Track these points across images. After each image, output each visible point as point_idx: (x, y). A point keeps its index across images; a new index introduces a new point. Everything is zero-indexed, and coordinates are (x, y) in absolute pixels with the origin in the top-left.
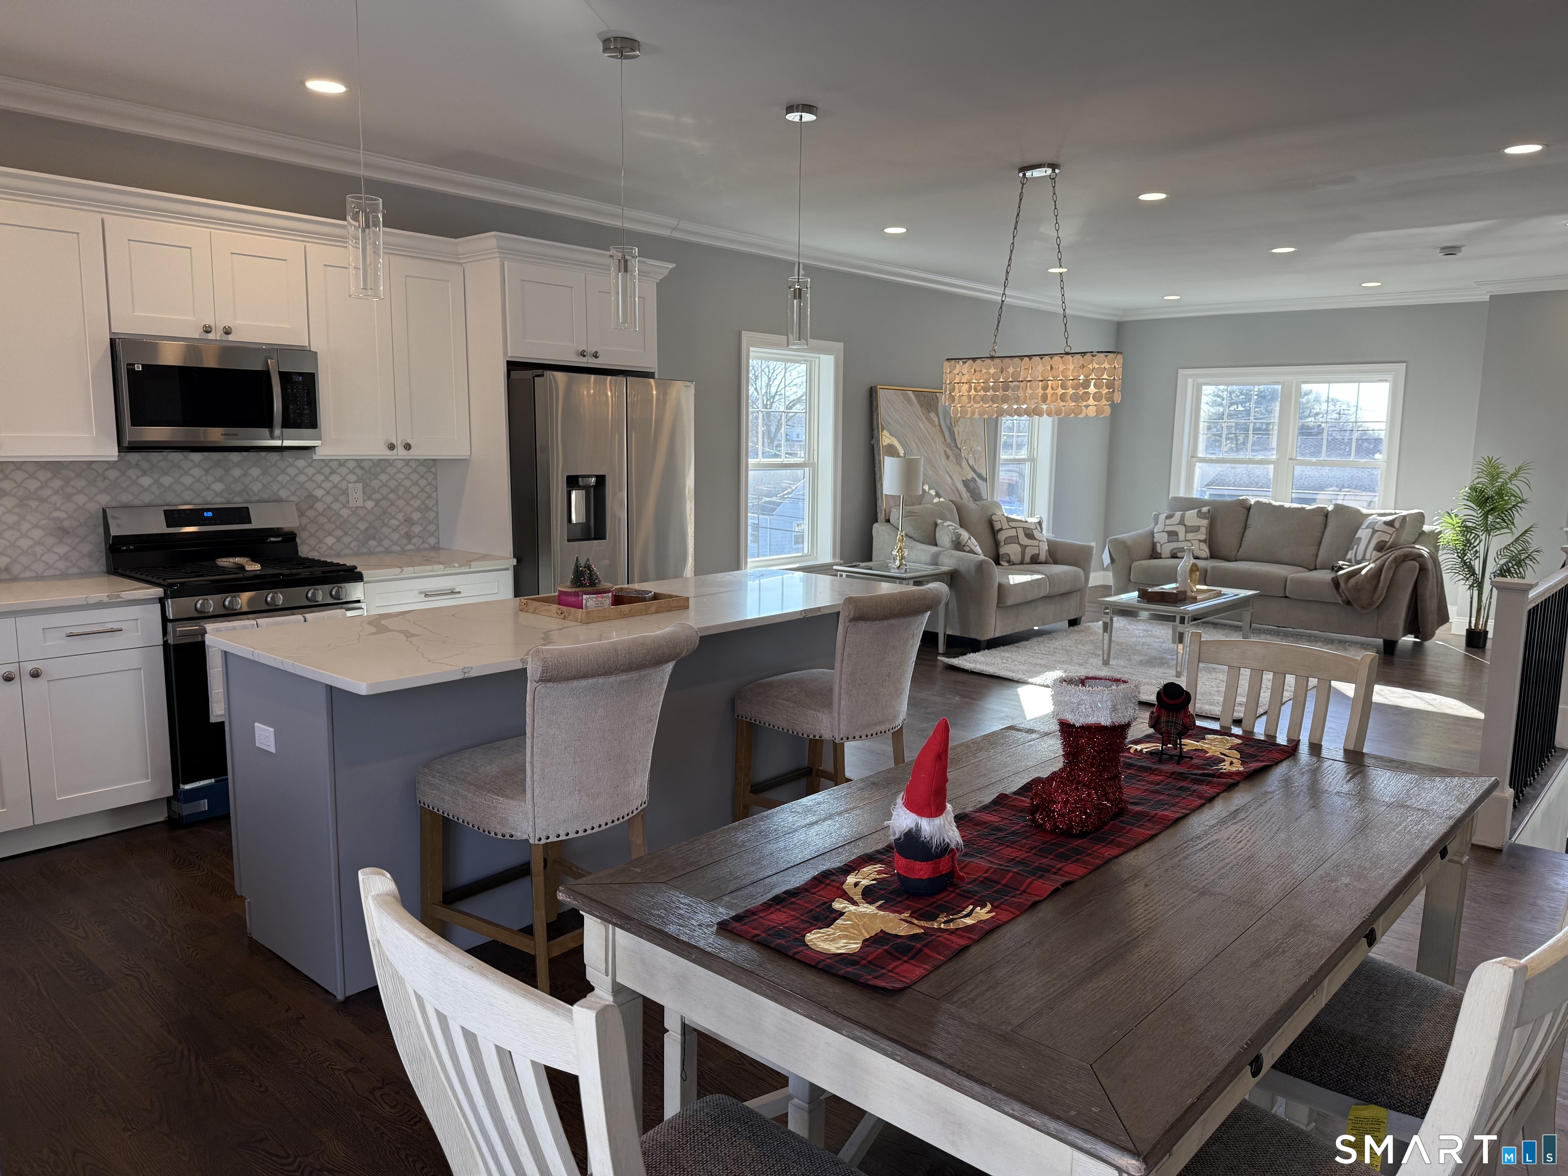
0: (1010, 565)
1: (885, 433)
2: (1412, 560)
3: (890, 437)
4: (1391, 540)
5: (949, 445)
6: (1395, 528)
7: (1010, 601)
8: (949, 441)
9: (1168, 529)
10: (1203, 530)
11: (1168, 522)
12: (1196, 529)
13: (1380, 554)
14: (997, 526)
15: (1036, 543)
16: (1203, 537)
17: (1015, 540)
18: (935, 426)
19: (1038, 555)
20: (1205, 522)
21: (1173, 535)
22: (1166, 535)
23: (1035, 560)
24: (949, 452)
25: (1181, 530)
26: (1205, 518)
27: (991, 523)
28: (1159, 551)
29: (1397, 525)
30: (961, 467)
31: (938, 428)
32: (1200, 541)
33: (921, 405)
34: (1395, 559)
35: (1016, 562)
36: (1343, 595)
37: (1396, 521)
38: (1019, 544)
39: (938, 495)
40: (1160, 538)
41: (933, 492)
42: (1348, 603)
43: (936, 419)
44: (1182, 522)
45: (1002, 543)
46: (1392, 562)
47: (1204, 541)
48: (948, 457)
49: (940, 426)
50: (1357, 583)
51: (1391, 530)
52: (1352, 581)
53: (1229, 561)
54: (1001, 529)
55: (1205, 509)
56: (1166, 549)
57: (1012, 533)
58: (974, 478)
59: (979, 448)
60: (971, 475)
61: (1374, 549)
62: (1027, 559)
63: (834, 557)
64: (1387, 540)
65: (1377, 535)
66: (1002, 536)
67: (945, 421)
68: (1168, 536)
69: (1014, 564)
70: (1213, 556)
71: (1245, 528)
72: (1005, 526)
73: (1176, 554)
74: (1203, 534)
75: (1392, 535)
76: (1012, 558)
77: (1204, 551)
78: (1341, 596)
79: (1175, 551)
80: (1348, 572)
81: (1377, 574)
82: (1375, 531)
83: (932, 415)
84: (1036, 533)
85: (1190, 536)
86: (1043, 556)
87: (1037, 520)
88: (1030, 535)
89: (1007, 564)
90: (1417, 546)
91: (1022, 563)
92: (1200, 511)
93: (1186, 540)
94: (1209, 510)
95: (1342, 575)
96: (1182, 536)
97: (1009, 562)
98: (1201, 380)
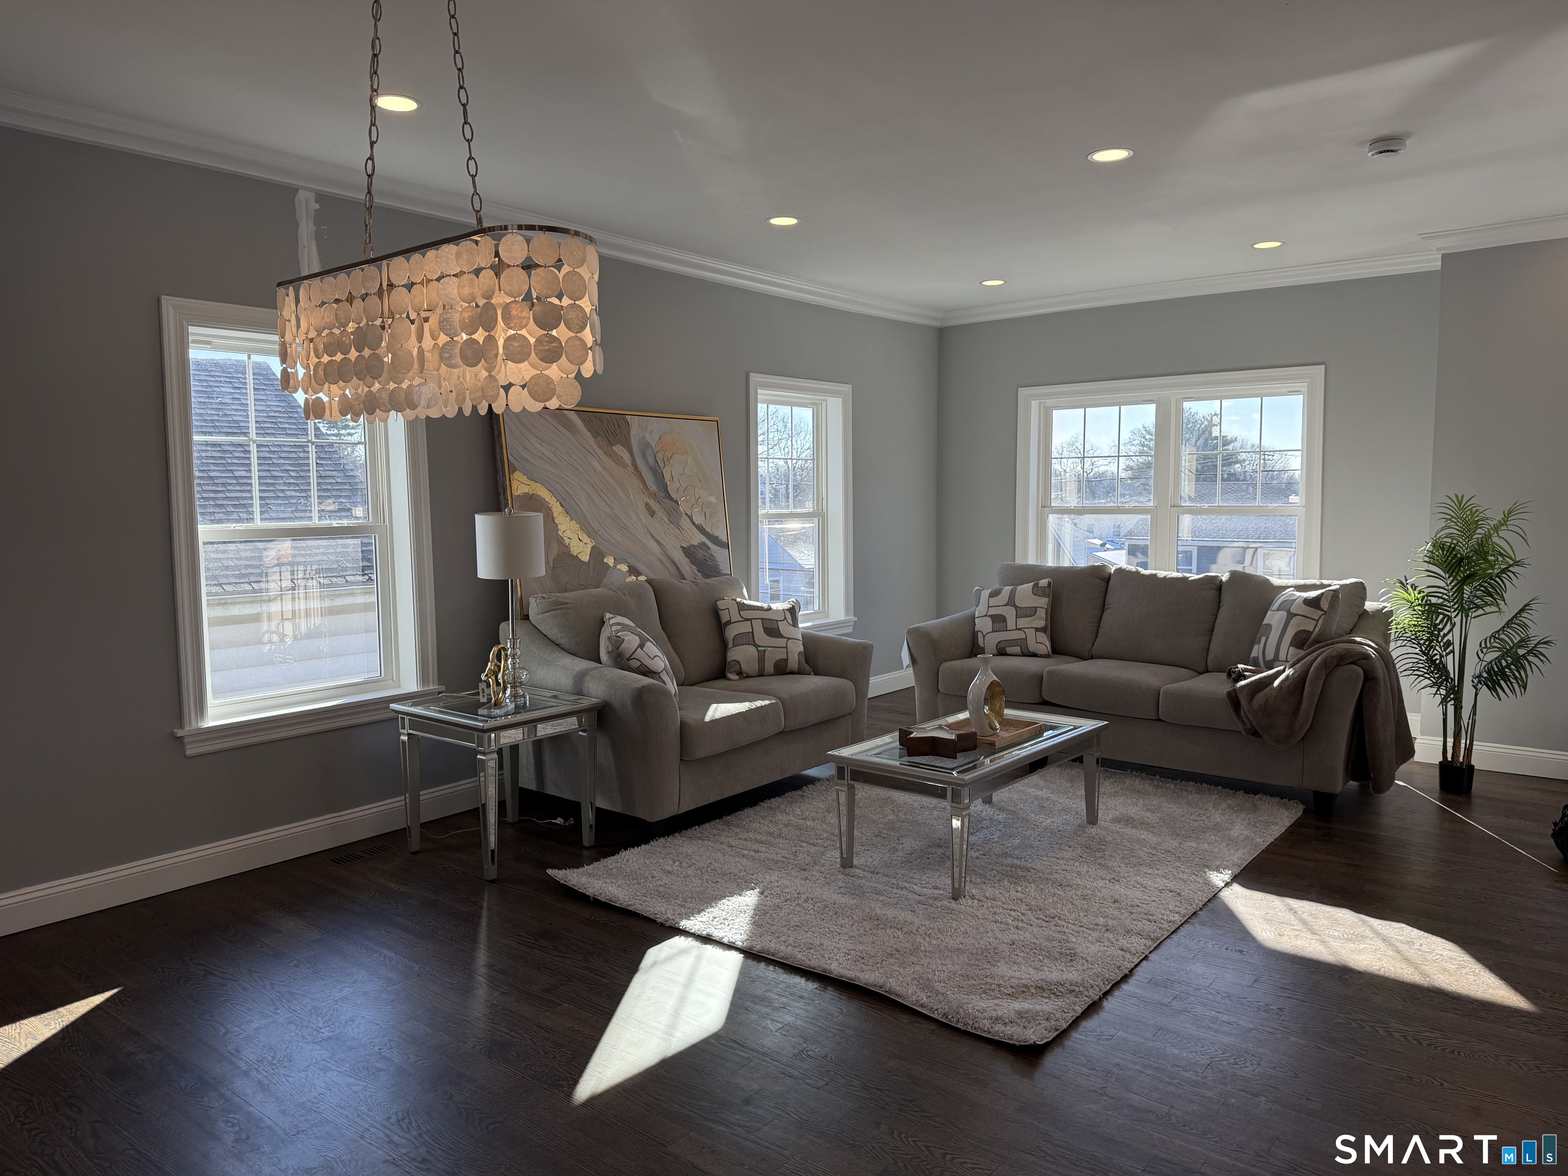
0: (740, 679)
1: (517, 475)
2: (1351, 663)
3: (529, 482)
4: (1317, 629)
5: (653, 495)
6: (1322, 610)
7: (700, 753)
8: (653, 487)
9: (993, 611)
10: (1041, 613)
11: (993, 601)
12: (1031, 612)
13: (1302, 653)
14: (725, 618)
15: (781, 642)
16: (1041, 624)
17: (749, 638)
18: (625, 466)
19: (786, 660)
20: (1043, 602)
21: (999, 621)
22: (989, 620)
23: (781, 669)
24: (655, 506)
25: (1010, 613)
26: (1043, 595)
27: (716, 613)
28: (982, 645)
29: (1325, 605)
30: (679, 527)
31: (631, 469)
32: (1037, 630)
33: (595, 434)
34: (1325, 662)
35: (751, 674)
36: (1245, 719)
37: (1323, 599)
38: (756, 646)
39: (633, 571)
40: (984, 625)
41: (624, 568)
42: (1255, 733)
43: (626, 456)
44: (1011, 602)
45: (730, 645)
46: (1319, 668)
47: (1043, 630)
48: (652, 513)
49: (635, 466)
50: (1267, 701)
51: (1316, 614)
52: (1259, 698)
53: (1084, 659)
54: (729, 622)
55: (1044, 582)
56: (990, 641)
57: (745, 628)
58: (704, 544)
59: (713, 499)
60: (697, 538)
61: (1291, 644)
62: (769, 667)
63: (425, 679)
64: (1311, 630)
65: (1294, 621)
66: (731, 633)
67: (644, 456)
68: (993, 622)
69: (748, 677)
70: (1058, 650)
71: (1103, 610)
72: (735, 617)
73: (1004, 648)
74: (1040, 619)
75: (1318, 621)
76: (745, 667)
77: (1042, 644)
78: (1243, 723)
79: (1003, 645)
80: (1252, 682)
81: (1297, 685)
82: (1291, 616)
83: (618, 449)
84: (785, 628)
85: (1023, 622)
86: (793, 663)
87: (786, 606)
88: (772, 630)
89: (736, 677)
90: (1358, 639)
91: (761, 674)
92: (1036, 585)
93: (1017, 629)
94: (1049, 583)
95: (1242, 687)
96: (1011, 624)
97: (740, 673)
98: (1049, 402)
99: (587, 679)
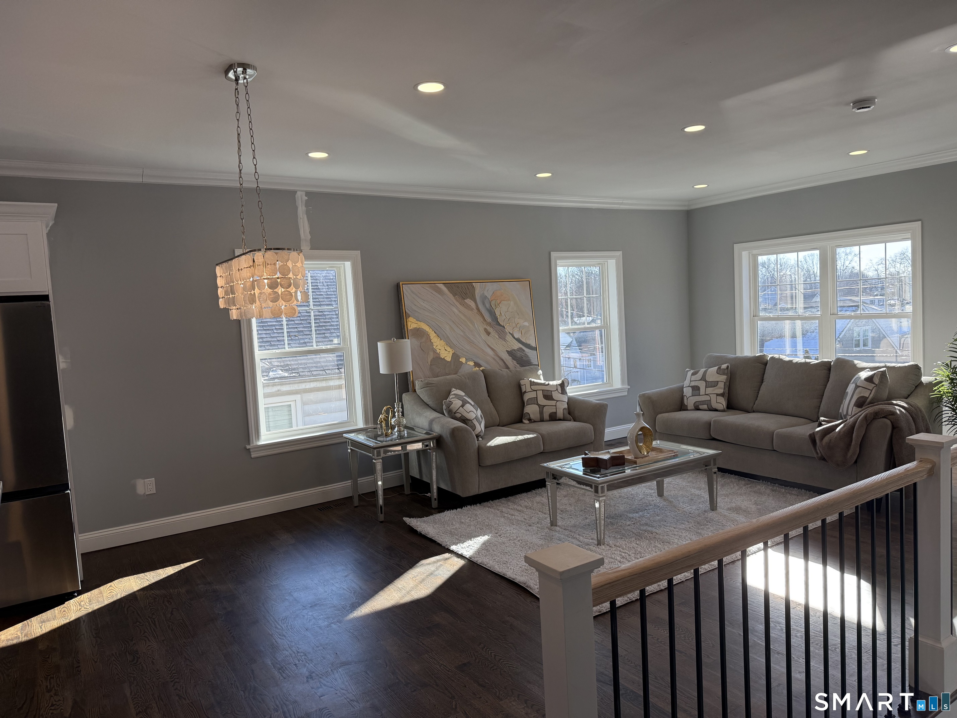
0: (530, 423)
1: (411, 319)
2: (883, 417)
3: (417, 322)
4: (871, 396)
5: (489, 324)
6: (874, 384)
7: (488, 462)
8: (489, 319)
9: (693, 384)
10: (721, 385)
11: (694, 378)
12: (714, 384)
13: (860, 409)
14: (523, 390)
15: (553, 403)
16: (721, 391)
17: (534, 401)
18: (472, 309)
19: (556, 413)
20: (723, 378)
21: (696, 389)
22: (690, 389)
23: (553, 418)
24: (490, 329)
25: (702, 385)
26: (724, 374)
27: (519, 386)
28: (686, 404)
29: (876, 380)
30: (505, 340)
31: (476, 311)
32: (717, 395)
33: (454, 295)
34: (866, 417)
35: (536, 420)
36: (818, 451)
37: (875, 377)
38: (538, 404)
39: (477, 365)
40: (688, 392)
41: (472, 363)
42: (823, 459)
43: (472, 304)
44: (703, 378)
45: (525, 405)
46: (862, 421)
47: (722, 395)
48: (488, 334)
49: (478, 309)
50: (830, 440)
51: (871, 386)
52: (826, 439)
53: (748, 412)
54: (525, 392)
55: (724, 366)
56: (690, 402)
57: (533, 395)
58: (521, 348)
59: (526, 324)
60: (517, 345)
61: (855, 405)
62: (546, 417)
63: (366, 421)
64: (867, 396)
65: (858, 390)
66: (526, 397)
67: (484, 304)
68: (692, 390)
69: (535, 422)
70: (731, 406)
71: (762, 382)
72: (528, 389)
73: (698, 406)
74: (721, 388)
75: (872, 390)
76: (532, 417)
77: (722, 403)
78: (817, 453)
79: (697, 404)
80: (824, 429)
81: (849, 431)
82: (857, 387)
83: (469, 301)
84: (556, 395)
85: (709, 390)
86: (560, 414)
87: (560, 382)
88: (548, 396)
89: (527, 422)
90: (894, 402)
91: (542, 420)
92: (719, 368)
93: (706, 395)
94: (728, 367)
95: (818, 431)
96: (702, 391)
97: (530, 420)
98: (755, 252)
99: (434, 423)
